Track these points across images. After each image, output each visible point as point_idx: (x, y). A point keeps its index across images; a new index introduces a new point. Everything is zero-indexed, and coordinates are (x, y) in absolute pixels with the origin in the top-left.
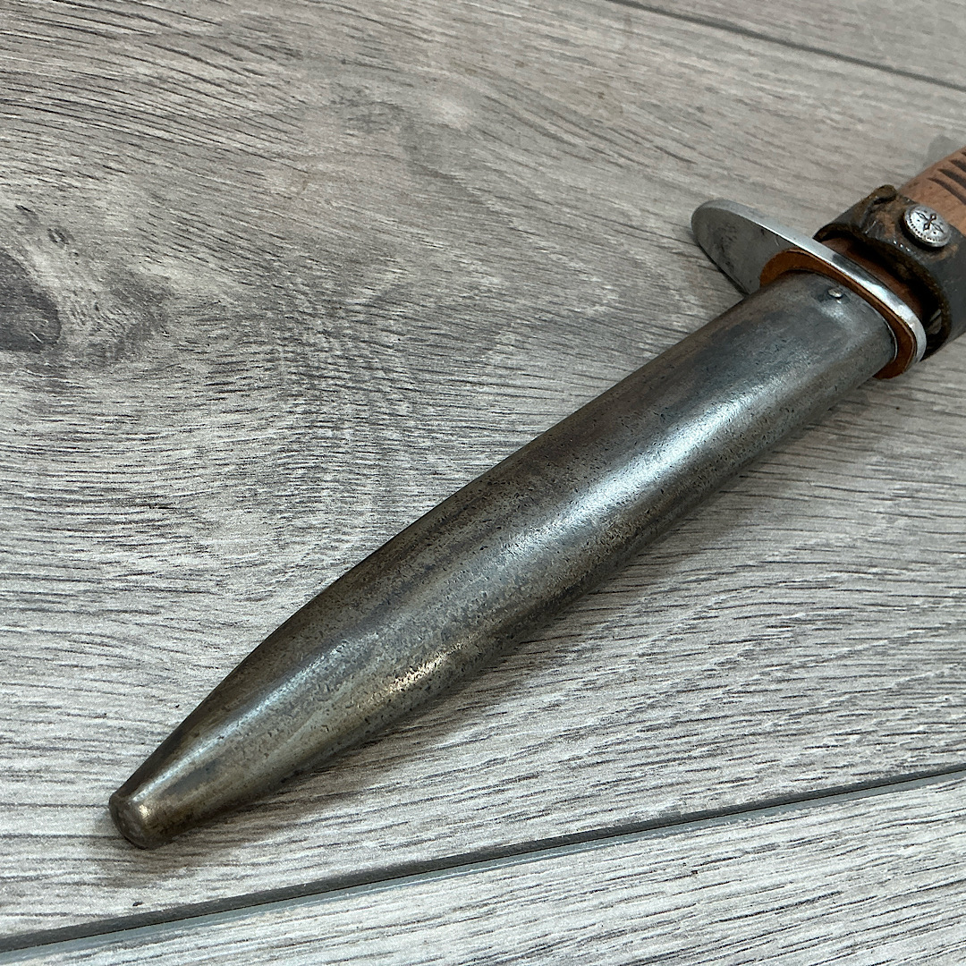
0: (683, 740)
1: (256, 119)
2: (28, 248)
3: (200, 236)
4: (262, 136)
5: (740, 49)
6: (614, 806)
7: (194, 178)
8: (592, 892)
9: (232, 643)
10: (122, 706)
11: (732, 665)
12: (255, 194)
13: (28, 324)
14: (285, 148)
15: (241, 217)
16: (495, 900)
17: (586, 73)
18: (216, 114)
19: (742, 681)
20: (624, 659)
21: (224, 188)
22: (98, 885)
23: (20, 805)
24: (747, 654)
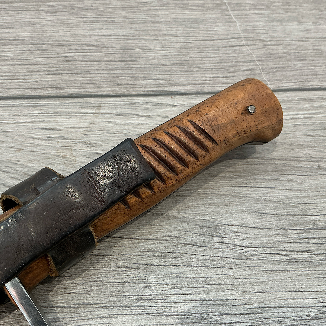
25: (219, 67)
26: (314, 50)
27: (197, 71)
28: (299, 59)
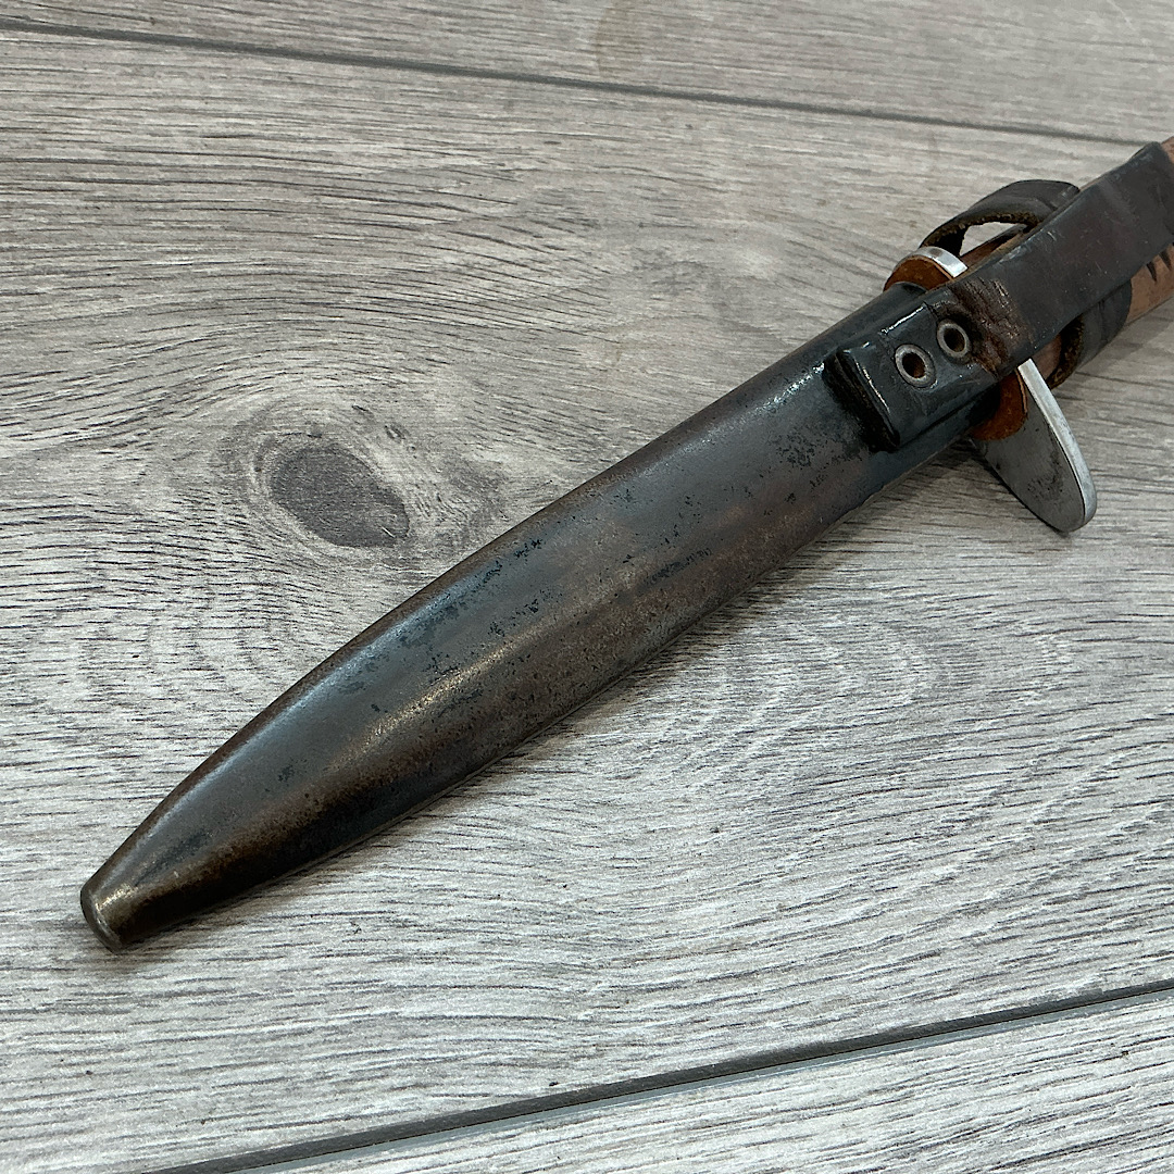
0: (1095, 912)
1: (563, 295)
2: (369, 447)
3: (524, 419)
4: (571, 312)
5: (1061, 154)
6: (1028, 984)
7: (511, 361)
8: (1014, 1075)
9: (609, 822)
10: (513, 887)
11: (1141, 829)
12: (571, 371)
13: (379, 520)
14: (595, 321)
15: (560, 394)
16: (911, 1083)
17: (894, 202)
18: (524, 295)
19: (1154, 846)
20: (1019, 827)
21: (541, 368)
22: (513, 1065)
23: (432, 987)
24: (1157, 817)
25: (1127, 97)
27: (1089, 98)
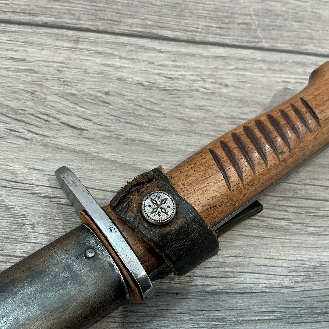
25: (213, 16)
26: (313, 12)
27: (190, 16)
28: (296, 19)
